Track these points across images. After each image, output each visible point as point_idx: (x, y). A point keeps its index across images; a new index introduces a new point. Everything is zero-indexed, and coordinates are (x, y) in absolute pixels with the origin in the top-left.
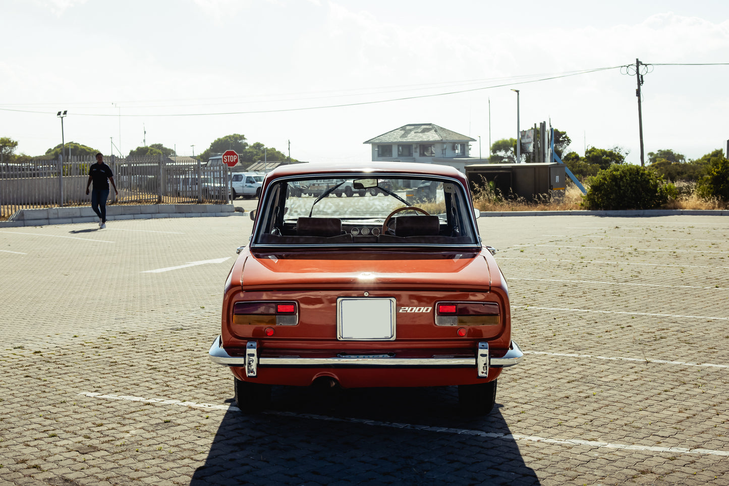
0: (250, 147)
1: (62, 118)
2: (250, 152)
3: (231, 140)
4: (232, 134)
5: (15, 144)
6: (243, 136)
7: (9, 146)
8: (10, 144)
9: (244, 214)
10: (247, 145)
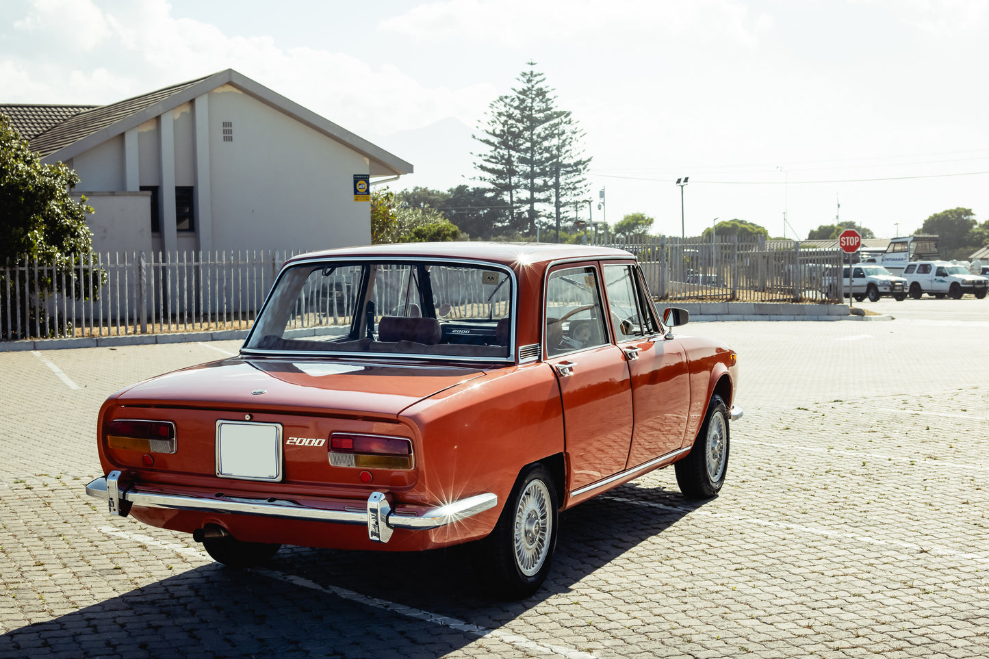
0: (981, 226)
1: (682, 186)
2: (978, 233)
3: (953, 217)
4: (954, 208)
5: (650, 222)
6: (971, 210)
7: (643, 225)
8: (643, 222)
9: (864, 318)
10: (976, 223)
